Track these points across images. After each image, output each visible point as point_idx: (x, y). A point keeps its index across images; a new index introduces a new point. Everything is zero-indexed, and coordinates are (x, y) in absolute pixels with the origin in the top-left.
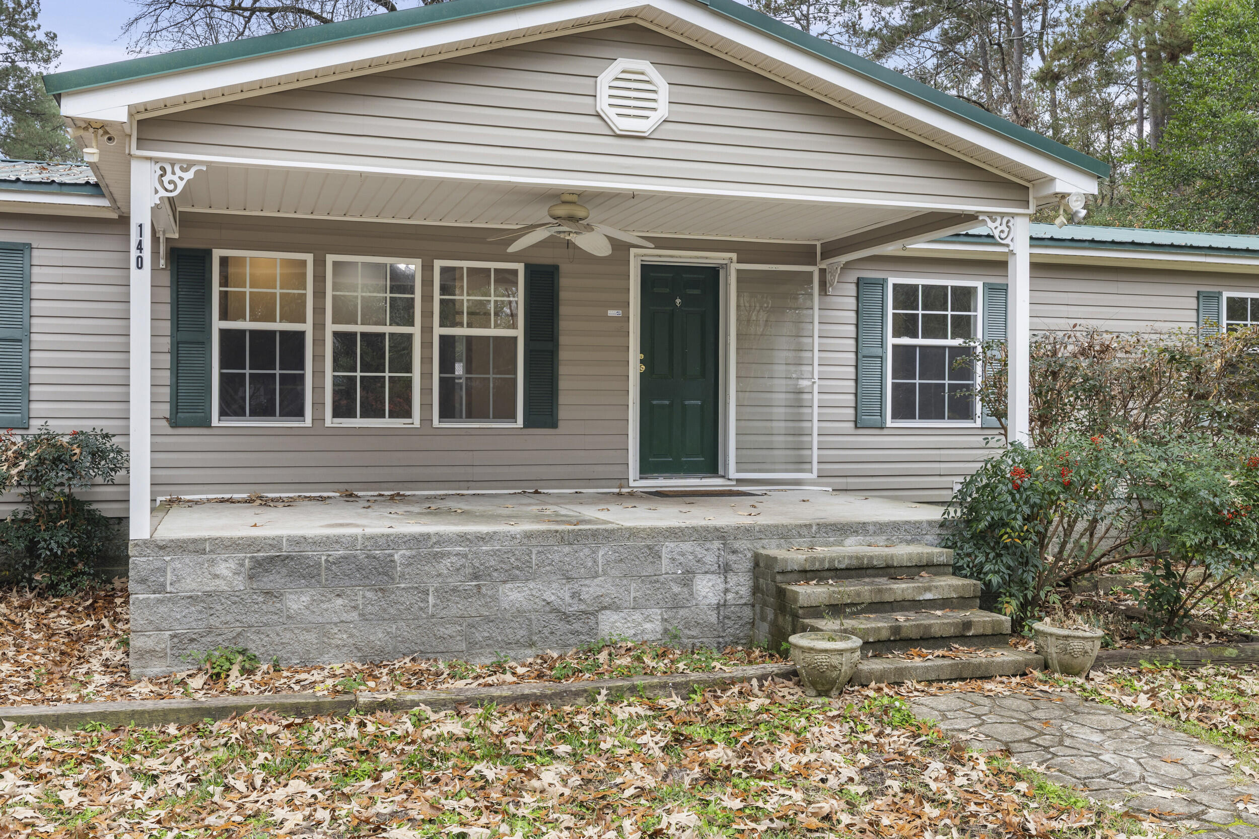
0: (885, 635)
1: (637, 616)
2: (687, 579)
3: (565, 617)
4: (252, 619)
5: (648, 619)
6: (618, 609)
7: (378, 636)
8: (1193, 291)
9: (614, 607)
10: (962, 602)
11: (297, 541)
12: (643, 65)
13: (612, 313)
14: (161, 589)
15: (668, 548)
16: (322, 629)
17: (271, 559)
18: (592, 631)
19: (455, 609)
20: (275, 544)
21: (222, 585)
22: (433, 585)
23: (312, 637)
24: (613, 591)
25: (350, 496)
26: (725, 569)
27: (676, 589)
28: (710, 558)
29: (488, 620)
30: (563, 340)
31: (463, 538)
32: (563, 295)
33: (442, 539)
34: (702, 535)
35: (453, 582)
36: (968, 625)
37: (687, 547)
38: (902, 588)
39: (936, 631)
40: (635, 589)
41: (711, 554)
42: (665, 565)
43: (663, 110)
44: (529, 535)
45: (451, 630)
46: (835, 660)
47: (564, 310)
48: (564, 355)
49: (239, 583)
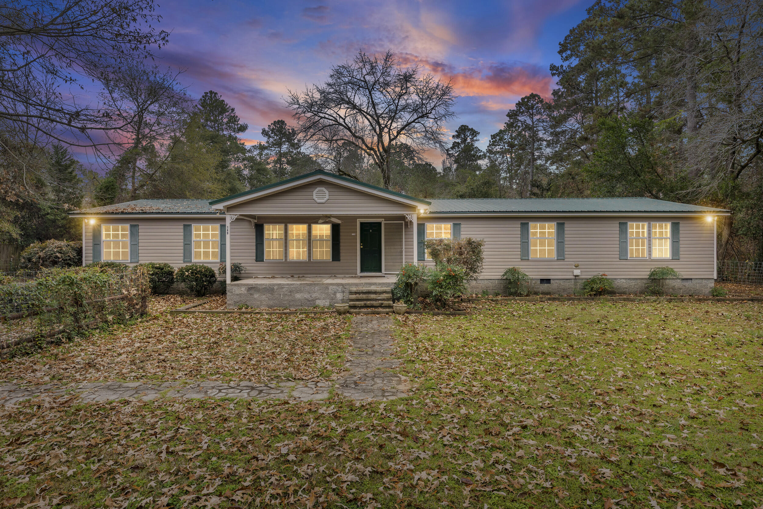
0: (363, 305)
1: (324, 301)
2: (335, 294)
3: (309, 301)
4: (248, 299)
5: (326, 302)
6: (320, 299)
7: (271, 303)
8: (520, 222)
9: (319, 299)
10: (388, 300)
11: (256, 284)
12: (323, 189)
13: (353, 234)
14: (232, 293)
15: (330, 287)
16: (261, 301)
17: (251, 288)
18: (315, 304)
19: (287, 298)
20: (252, 285)
21: (242, 292)
22: (282, 293)
23: (259, 303)
24: (319, 296)
25: (292, 276)
26: (343, 292)
27: (332, 296)
28: (340, 290)
29: (293, 301)
30: (341, 241)
31: (288, 284)
32: (341, 230)
33: (284, 285)
34: (338, 285)
35: (286, 293)
36: (382, 304)
37: (334, 287)
38: (373, 296)
39: (375, 305)
40: (323, 296)
41: (340, 289)
42: (330, 291)
43: (327, 197)
44: (301, 284)
45: (285, 302)
46: (340, 308)
47: (341, 234)
48: (341, 244)
49: (246, 292)
